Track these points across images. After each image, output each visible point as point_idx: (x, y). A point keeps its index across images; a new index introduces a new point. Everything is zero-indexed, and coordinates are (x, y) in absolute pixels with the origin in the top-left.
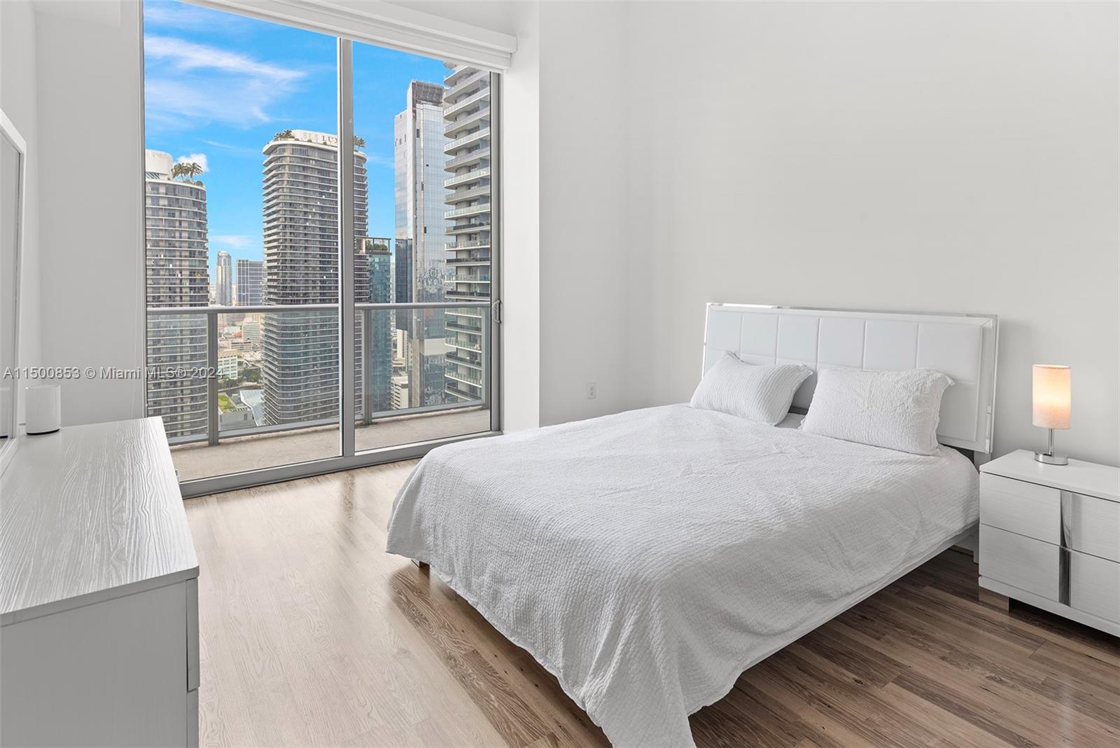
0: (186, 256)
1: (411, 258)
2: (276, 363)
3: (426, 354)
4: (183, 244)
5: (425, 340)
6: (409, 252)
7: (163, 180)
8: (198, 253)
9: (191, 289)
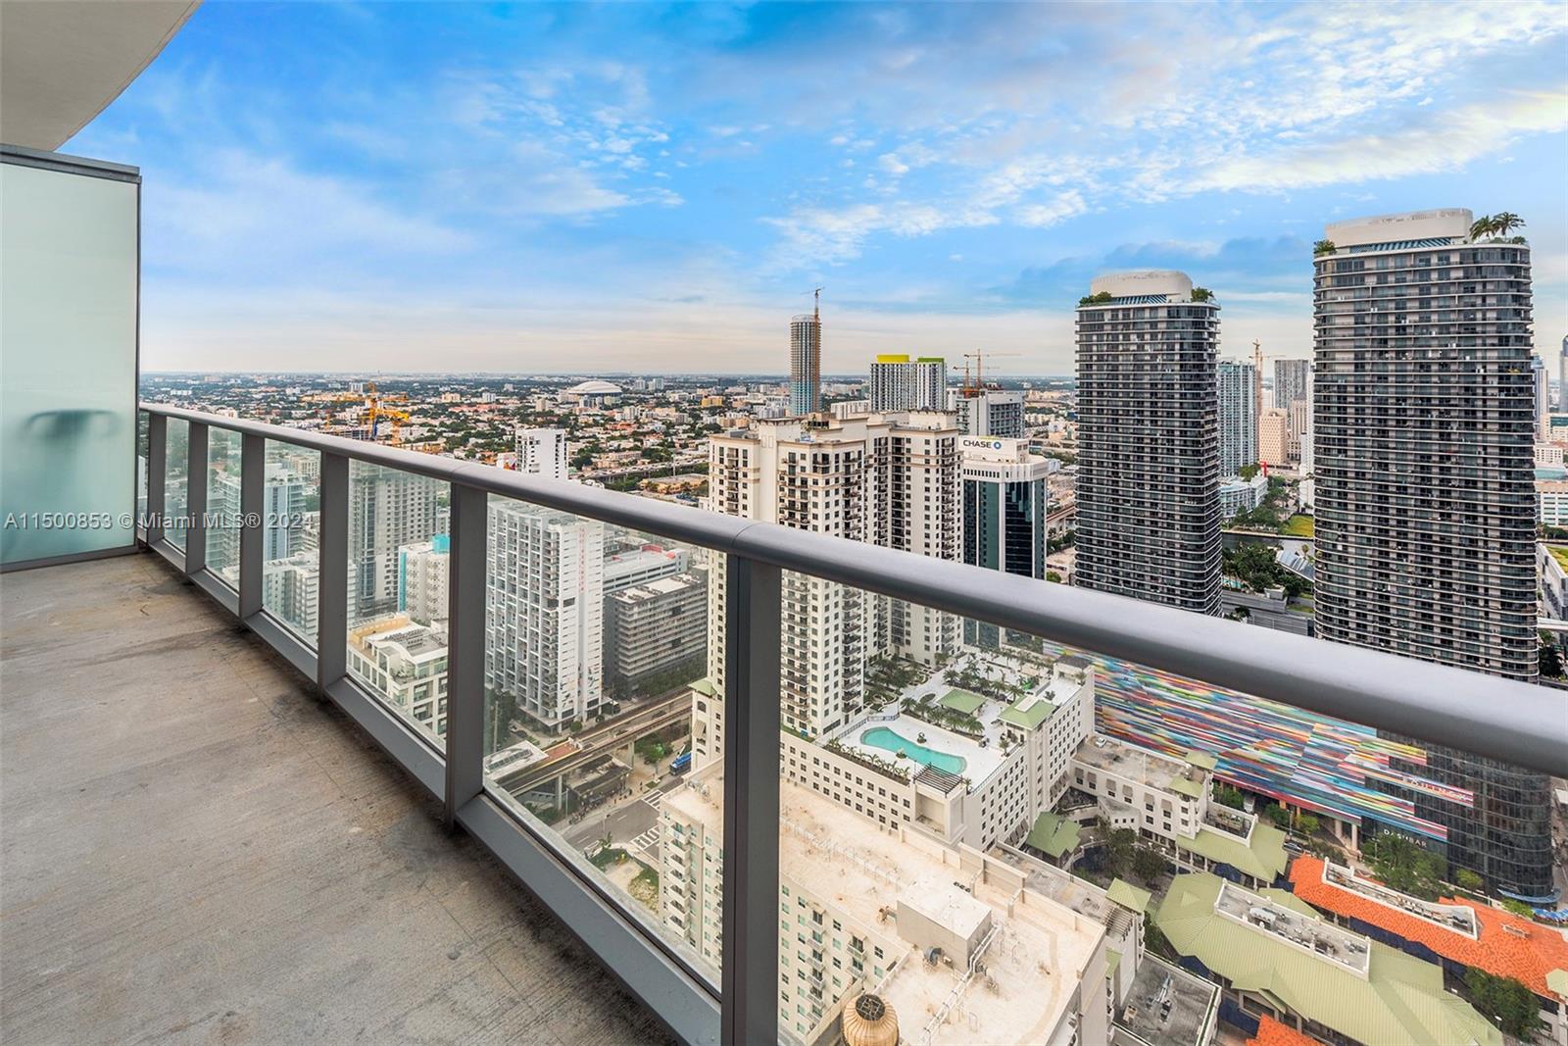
0: (1493, 345)
4: (1488, 329)
7: (1458, 244)
8: (1514, 339)
9: (1501, 390)
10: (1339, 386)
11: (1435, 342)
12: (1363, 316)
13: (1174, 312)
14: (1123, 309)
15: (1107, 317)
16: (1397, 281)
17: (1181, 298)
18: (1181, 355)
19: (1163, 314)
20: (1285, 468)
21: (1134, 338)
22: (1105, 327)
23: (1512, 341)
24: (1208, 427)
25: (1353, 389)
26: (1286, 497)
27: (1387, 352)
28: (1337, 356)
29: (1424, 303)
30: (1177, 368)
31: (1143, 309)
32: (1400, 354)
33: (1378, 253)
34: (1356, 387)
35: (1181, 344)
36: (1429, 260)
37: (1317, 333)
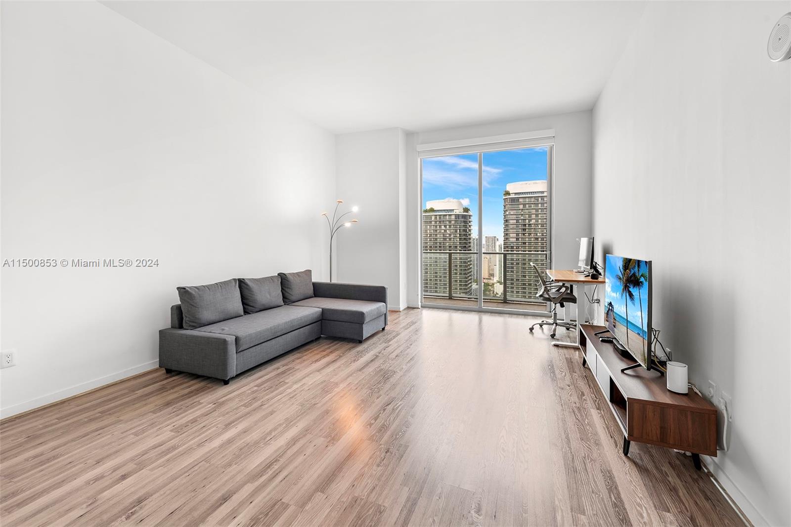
11: (540, 230)
12: (519, 220)
13: (457, 216)
14: (439, 215)
15: (433, 218)
16: (529, 207)
17: (459, 211)
18: (460, 234)
19: (453, 217)
20: (489, 279)
21: (443, 227)
22: (432, 222)
24: (469, 263)
26: (490, 291)
27: (526, 233)
28: (511, 235)
29: (537, 215)
30: (458, 239)
31: (446, 215)
32: (530, 234)
33: (523, 196)
34: (517, 247)
35: (460, 230)
36: (538, 199)
37: (504, 226)
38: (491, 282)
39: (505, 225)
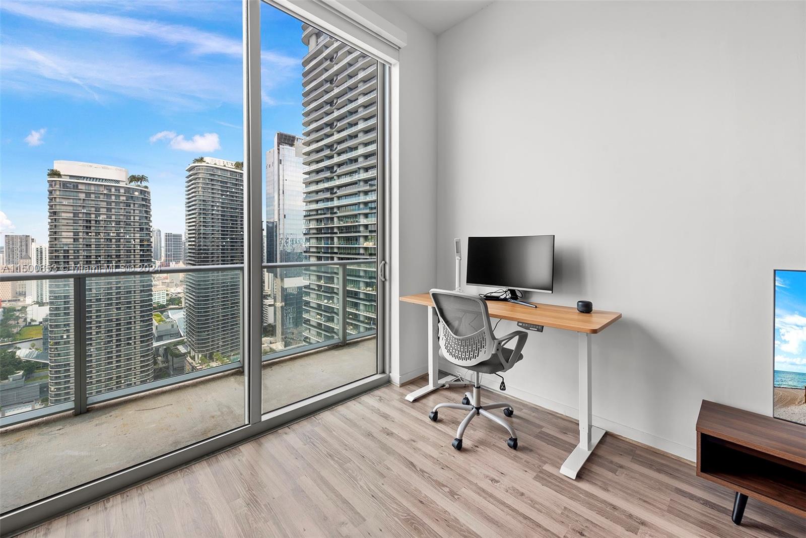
0: (138, 231)
1: (276, 232)
2: (194, 294)
3: (285, 287)
4: (136, 224)
5: (285, 279)
6: (274, 229)
7: (121, 184)
8: (145, 228)
9: (141, 250)
10: (64, 250)
11: (114, 229)
12: (77, 214)
16: (96, 197)
20: (16, 300)
23: (145, 230)
25: (72, 252)
26: (18, 318)
27: (90, 232)
28: (63, 234)
29: (109, 210)
32: (98, 234)
33: (85, 181)
34: (74, 250)
36: (110, 190)
37: (50, 221)
38: (19, 305)
39: (52, 219)
